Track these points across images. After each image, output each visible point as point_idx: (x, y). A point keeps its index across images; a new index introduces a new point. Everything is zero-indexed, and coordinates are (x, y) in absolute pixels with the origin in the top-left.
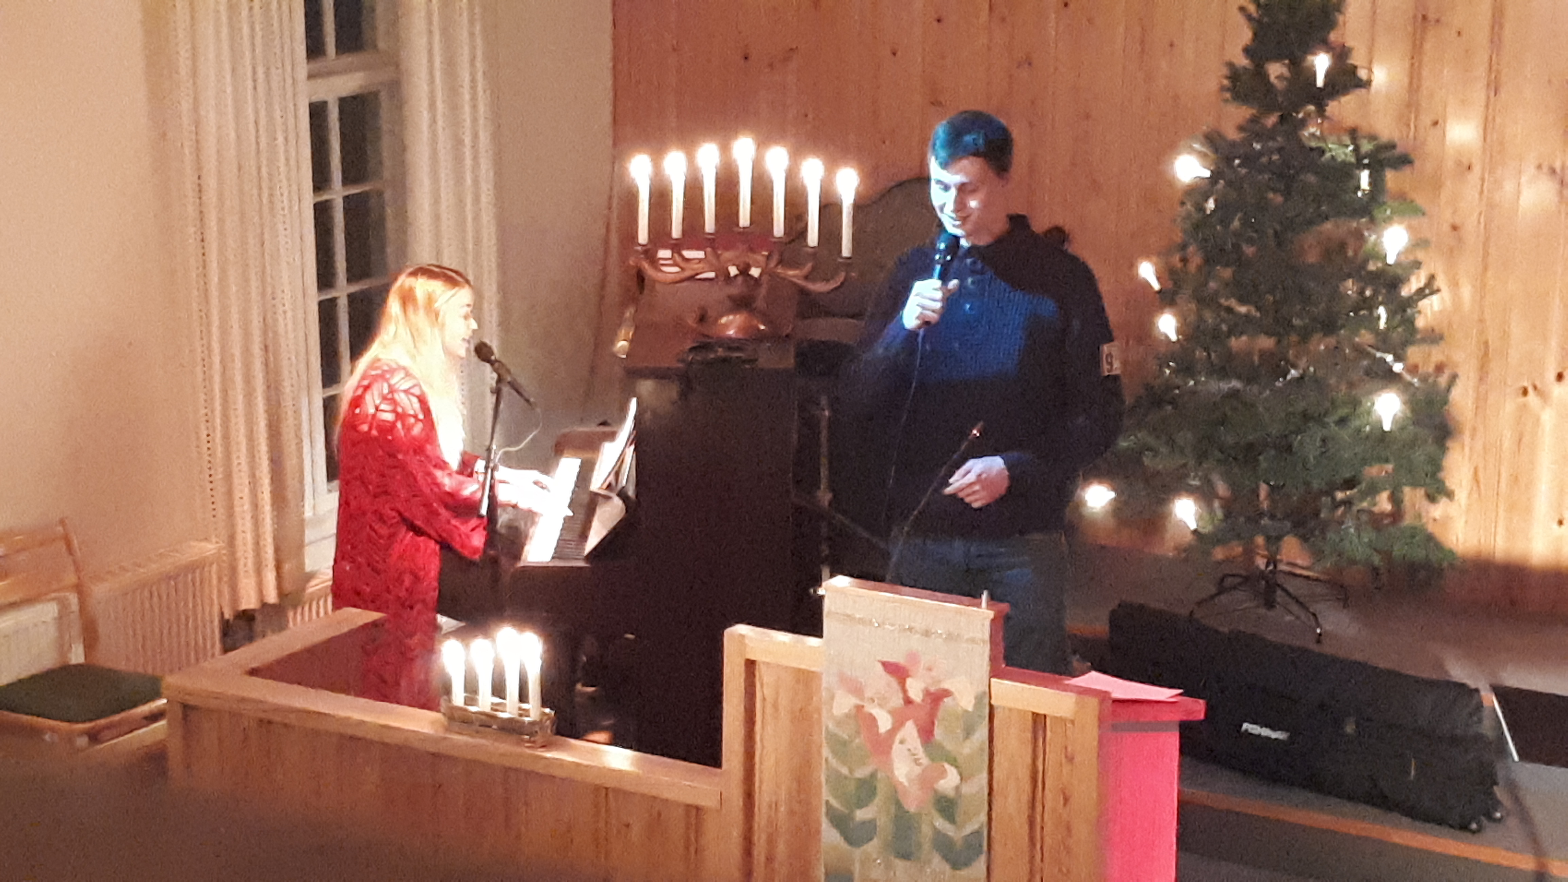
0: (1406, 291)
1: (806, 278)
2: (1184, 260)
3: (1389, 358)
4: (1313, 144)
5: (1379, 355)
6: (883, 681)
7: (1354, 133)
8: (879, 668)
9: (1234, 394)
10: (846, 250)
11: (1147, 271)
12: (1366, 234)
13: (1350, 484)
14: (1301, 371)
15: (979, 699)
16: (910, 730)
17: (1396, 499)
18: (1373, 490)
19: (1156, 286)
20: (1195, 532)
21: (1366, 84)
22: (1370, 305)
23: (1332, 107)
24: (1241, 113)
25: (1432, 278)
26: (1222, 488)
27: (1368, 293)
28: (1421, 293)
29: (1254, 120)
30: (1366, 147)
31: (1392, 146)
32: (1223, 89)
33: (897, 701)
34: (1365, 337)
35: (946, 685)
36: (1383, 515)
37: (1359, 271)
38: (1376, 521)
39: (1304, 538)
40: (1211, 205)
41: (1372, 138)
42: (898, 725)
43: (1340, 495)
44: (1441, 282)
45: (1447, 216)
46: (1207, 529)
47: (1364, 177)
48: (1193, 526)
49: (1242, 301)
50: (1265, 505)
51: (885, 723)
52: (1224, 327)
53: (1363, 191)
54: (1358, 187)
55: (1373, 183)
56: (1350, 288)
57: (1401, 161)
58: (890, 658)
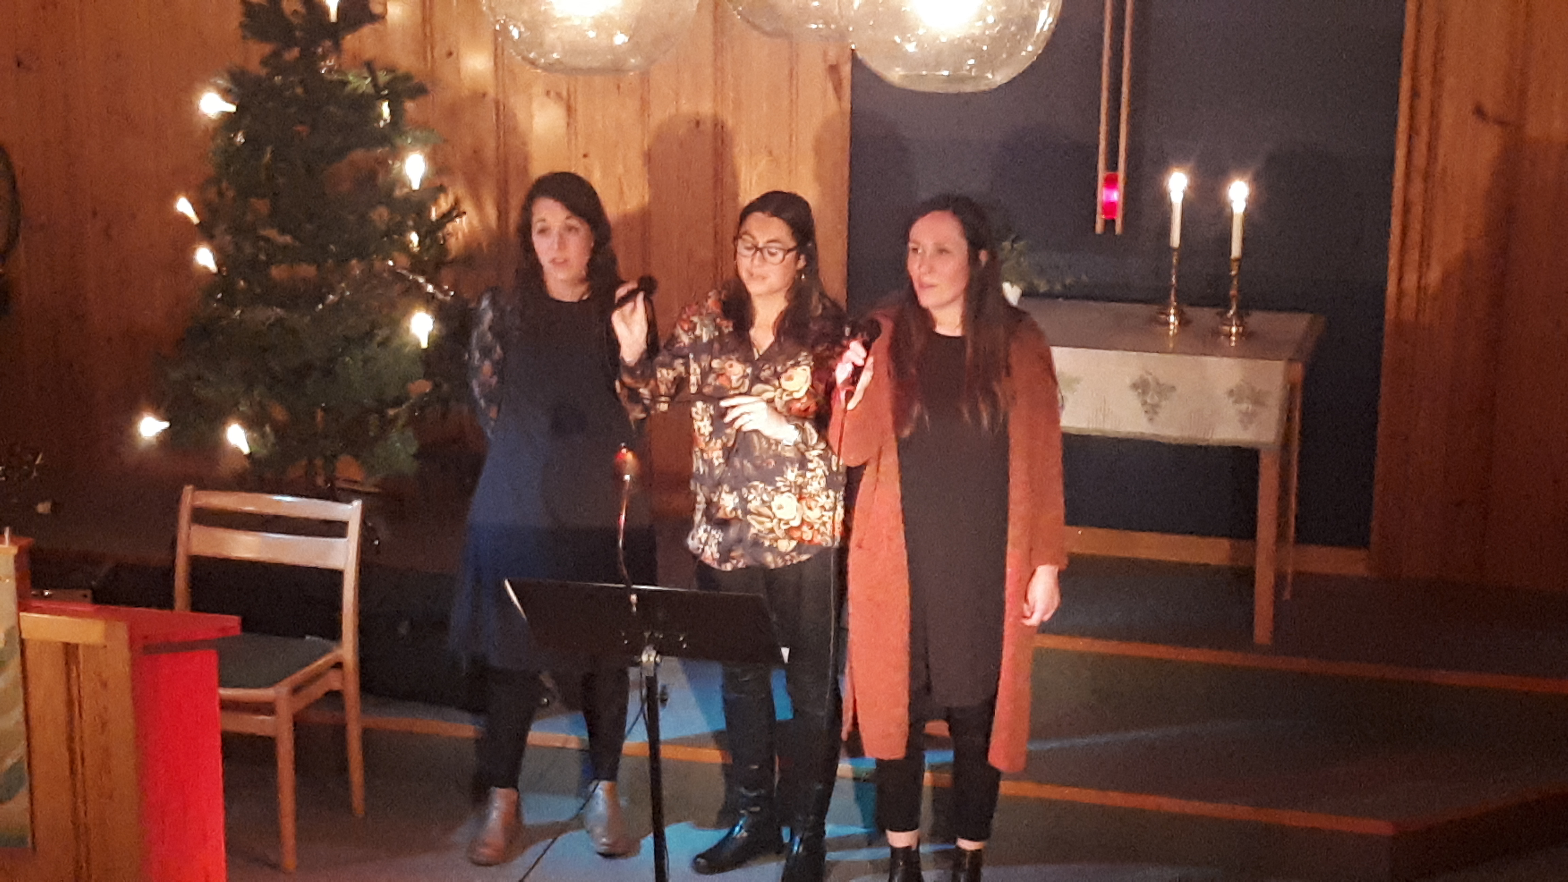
0: (433, 214)
2: (221, 194)
3: (421, 280)
4: (335, 77)
5: (411, 276)
7: (370, 67)
9: (280, 321)
11: (184, 206)
12: (390, 162)
14: (339, 296)
15: (8, 634)
19: (195, 219)
20: (250, 455)
21: (380, 18)
22: (402, 231)
23: (350, 41)
24: (260, 50)
25: (457, 203)
26: (279, 413)
28: (447, 217)
29: (276, 54)
30: (383, 77)
31: (407, 77)
32: (242, 25)
34: (396, 261)
37: (387, 197)
39: (358, 456)
40: (240, 139)
41: (390, 70)
43: (390, 413)
44: (467, 206)
45: (469, 143)
46: (264, 452)
47: (385, 108)
48: (246, 450)
49: (283, 231)
50: (321, 426)
52: (263, 257)
53: (385, 120)
54: (380, 116)
55: (392, 113)
56: (381, 215)
57: (419, 91)
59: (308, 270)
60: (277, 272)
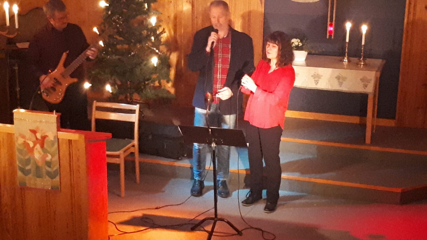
0: (158, 32)
1: (7, 34)
2: (105, 27)
3: (155, 49)
5: (152, 48)
6: (29, 135)
8: (29, 131)
9: (119, 59)
10: (17, 27)
12: (147, 19)
13: (148, 80)
14: (134, 53)
15: (55, 137)
16: (38, 146)
17: (160, 83)
18: (154, 81)
19: (98, 33)
22: (149, 36)
25: (164, 29)
27: (149, 33)
33: (34, 139)
34: (148, 44)
35: (47, 134)
37: (146, 28)
38: (155, 88)
39: (139, 94)
40: (110, 13)
42: (35, 145)
43: (147, 83)
46: (115, 92)
48: (111, 92)
49: (120, 36)
50: (129, 86)
51: (31, 145)
52: (115, 43)
53: (146, 8)
54: (145, 8)
55: (148, 6)
56: (145, 32)
57: (155, 1)
58: (32, 128)
59: (126, 46)
60: (119, 47)
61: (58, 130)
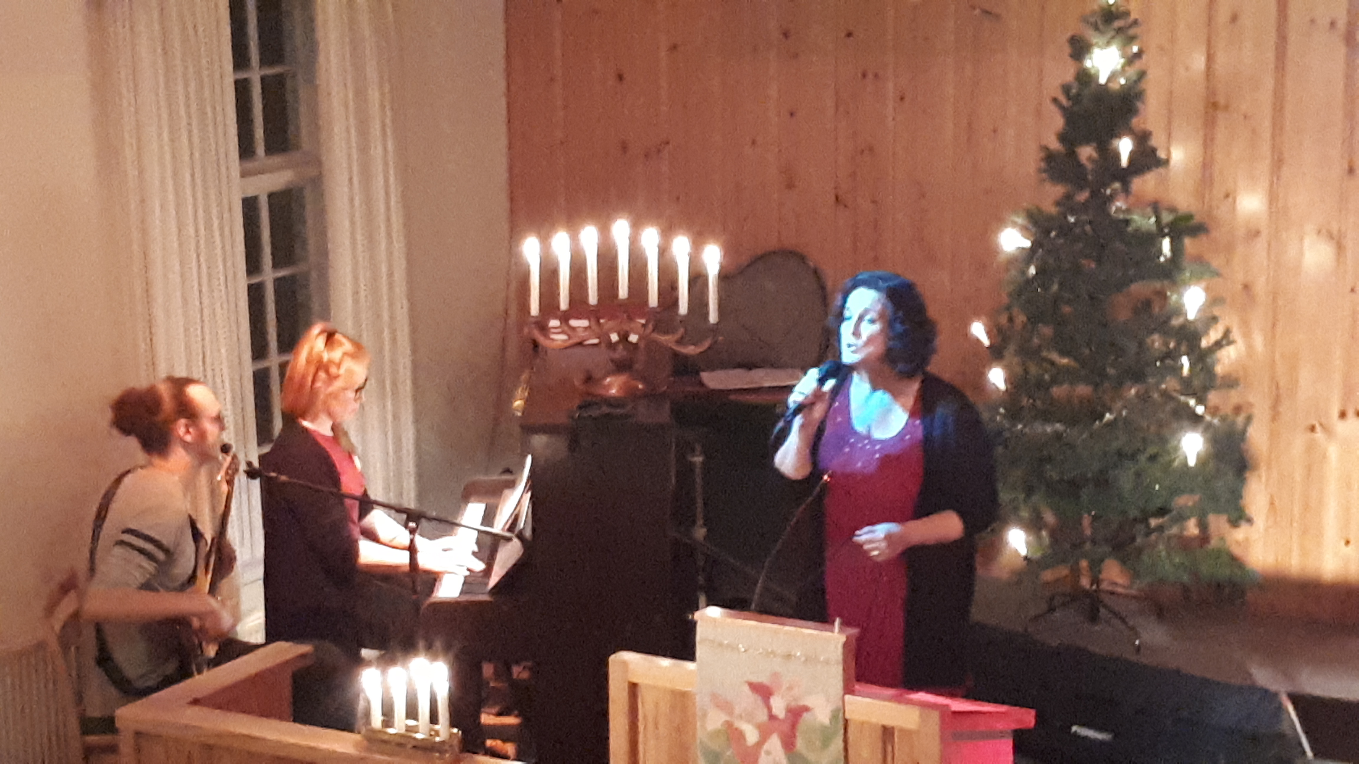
0: (1204, 343)
1: (680, 342)
2: (1011, 320)
3: (1192, 402)
4: (1121, 216)
5: (1182, 398)
6: (748, 699)
7: (1156, 207)
8: (746, 688)
9: (1058, 436)
10: (713, 317)
11: (978, 330)
12: (1169, 294)
13: (1162, 511)
14: (1115, 415)
15: (834, 715)
16: (774, 744)
17: (1203, 526)
18: (1181, 518)
19: (986, 342)
20: (1026, 558)
21: (1165, 163)
22: (1173, 355)
23: (1137, 183)
24: (1057, 191)
25: (1227, 333)
26: (1049, 517)
27: (1172, 345)
28: (1218, 345)
29: (1068, 197)
30: (1167, 218)
31: (1189, 217)
32: (1040, 171)
33: (762, 716)
34: (1170, 384)
35: (806, 702)
36: (1192, 539)
37: (1163, 326)
38: (1185, 544)
39: (1123, 561)
40: (1032, 271)
41: (1172, 210)
42: (764, 737)
43: (1153, 522)
44: (1236, 334)
45: (1240, 277)
46: (1038, 555)
47: (1166, 244)
48: (1023, 552)
49: (1063, 353)
50: (1088, 532)
51: (752, 736)
52: (1047, 377)
53: (1165, 256)
54: (1160, 252)
55: (1174, 249)
56: (1156, 341)
57: (1198, 230)
58: (755, 679)
59: (1083, 390)
60: (1059, 391)
61: (848, 689)
